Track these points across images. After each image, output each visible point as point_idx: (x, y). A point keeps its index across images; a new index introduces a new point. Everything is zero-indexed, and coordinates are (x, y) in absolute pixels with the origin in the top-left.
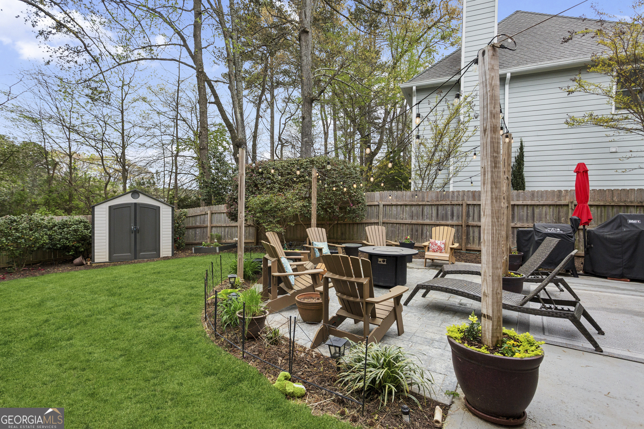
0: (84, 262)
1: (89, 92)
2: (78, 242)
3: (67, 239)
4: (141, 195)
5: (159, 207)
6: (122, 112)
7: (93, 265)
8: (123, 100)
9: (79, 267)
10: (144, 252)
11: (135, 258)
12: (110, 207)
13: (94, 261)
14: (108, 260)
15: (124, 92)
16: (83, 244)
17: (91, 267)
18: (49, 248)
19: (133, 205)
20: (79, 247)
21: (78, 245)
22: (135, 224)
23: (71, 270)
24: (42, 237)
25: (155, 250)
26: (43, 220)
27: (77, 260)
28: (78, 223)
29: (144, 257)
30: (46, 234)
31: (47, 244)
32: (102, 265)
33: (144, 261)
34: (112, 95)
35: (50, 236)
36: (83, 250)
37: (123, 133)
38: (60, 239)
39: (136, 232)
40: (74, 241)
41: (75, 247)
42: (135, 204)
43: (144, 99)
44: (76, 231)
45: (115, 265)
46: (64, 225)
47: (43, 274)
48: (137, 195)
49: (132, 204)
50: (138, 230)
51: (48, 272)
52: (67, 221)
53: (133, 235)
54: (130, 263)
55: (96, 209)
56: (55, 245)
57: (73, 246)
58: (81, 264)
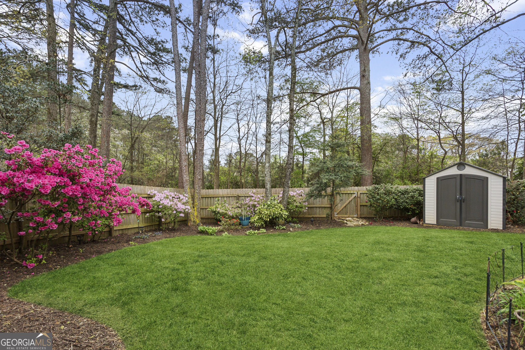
0: (418, 222)
1: (434, 85)
2: (414, 206)
3: (407, 203)
4: (467, 167)
5: (487, 178)
6: (463, 93)
7: (424, 225)
8: (463, 82)
9: (414, 225)
10: (470, 220)
11: (461, 225)
12: (438, 178)
13: (425, 222)
14: (435, 223)
15: (464, 74)
16: (418, 208)
17: (422, 226)
18: (396, 208)
19: (459, 177)
20: (415, 209)
21: (414, 208)
22: (461, 194)
23: (408, 226)
24: (391, 200)
25: (482, 221)
26: (392, 188)
27: (413, 219)
28: (414, 191)
29: (469, 226)
30: (394, 198)
31: (394, 205)
32: (430, 226)
33: (469, 230)
34: (453, 80)
35: (396, 199)
36: (417, 212)
37: (463, 110)
38: (403, 202)
39: (461, 201)
40: (411, 205)
41: (412, 209)
42: (461, 175)
43: (488, 72)
44: (413, 197)
45: (441, 228)
46: (406, 192)
47: (391, 226)
48: (462, 167)
49: (457, 175)
50: (464, 200)
51: (394, 225)
52: (408, 189)
53: (458, 204)
54: (454, 229)
55: (427, 180)
56: (399, 206)
57: (411, 208)
58: (416, 223)
